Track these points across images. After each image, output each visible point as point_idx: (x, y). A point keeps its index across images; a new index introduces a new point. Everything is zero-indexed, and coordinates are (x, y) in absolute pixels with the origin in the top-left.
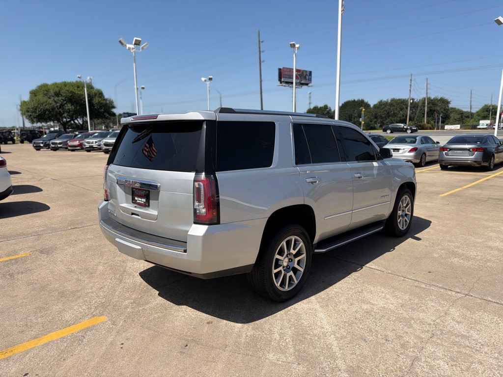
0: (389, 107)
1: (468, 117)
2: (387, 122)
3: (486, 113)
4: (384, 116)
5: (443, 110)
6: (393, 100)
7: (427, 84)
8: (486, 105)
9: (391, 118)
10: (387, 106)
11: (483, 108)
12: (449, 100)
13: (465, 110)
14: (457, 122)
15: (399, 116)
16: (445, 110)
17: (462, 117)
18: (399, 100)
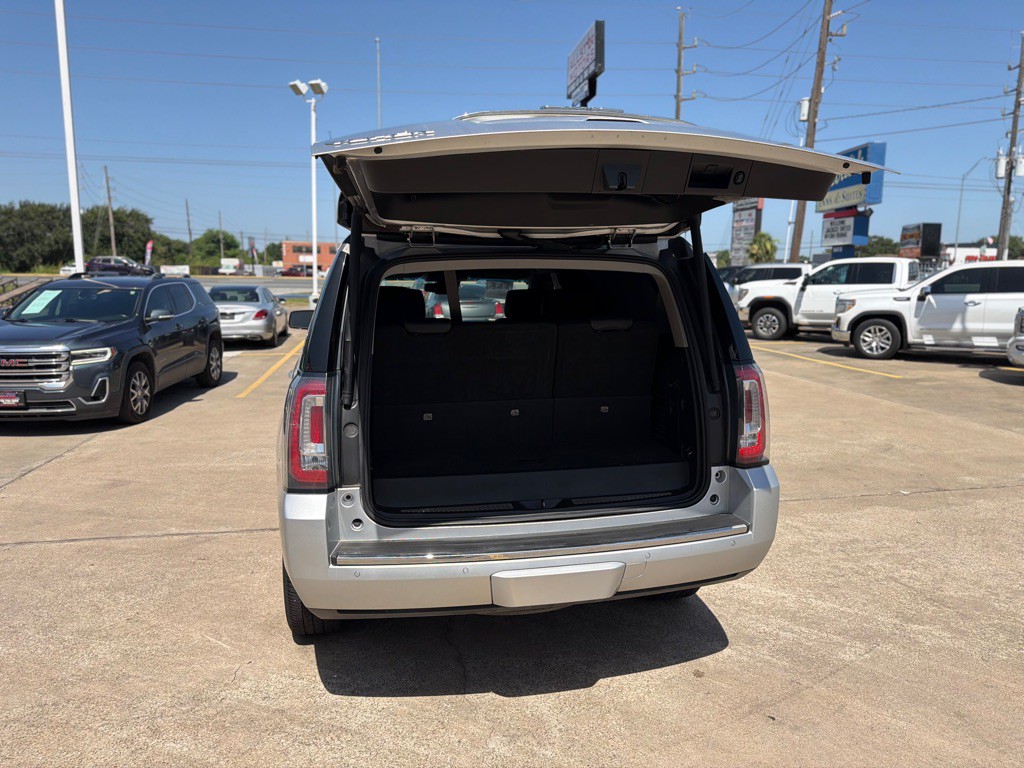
0: (19, 221)
1: (179, 251)
2: (18, 255)
3: (213, 245)
4: (8, 240)
5: (140, 235)
6: (24, 205)
7: (107, 178)
8: (210, 231)
9: (28, 245)
10: (15, 219)
11: (205, 235)
12: (150, 216)
13: (173, 237)
14: (163, 260)
15: (46, 242)
16: (144, 235)
17: (169, 250)
18: (42, 206)
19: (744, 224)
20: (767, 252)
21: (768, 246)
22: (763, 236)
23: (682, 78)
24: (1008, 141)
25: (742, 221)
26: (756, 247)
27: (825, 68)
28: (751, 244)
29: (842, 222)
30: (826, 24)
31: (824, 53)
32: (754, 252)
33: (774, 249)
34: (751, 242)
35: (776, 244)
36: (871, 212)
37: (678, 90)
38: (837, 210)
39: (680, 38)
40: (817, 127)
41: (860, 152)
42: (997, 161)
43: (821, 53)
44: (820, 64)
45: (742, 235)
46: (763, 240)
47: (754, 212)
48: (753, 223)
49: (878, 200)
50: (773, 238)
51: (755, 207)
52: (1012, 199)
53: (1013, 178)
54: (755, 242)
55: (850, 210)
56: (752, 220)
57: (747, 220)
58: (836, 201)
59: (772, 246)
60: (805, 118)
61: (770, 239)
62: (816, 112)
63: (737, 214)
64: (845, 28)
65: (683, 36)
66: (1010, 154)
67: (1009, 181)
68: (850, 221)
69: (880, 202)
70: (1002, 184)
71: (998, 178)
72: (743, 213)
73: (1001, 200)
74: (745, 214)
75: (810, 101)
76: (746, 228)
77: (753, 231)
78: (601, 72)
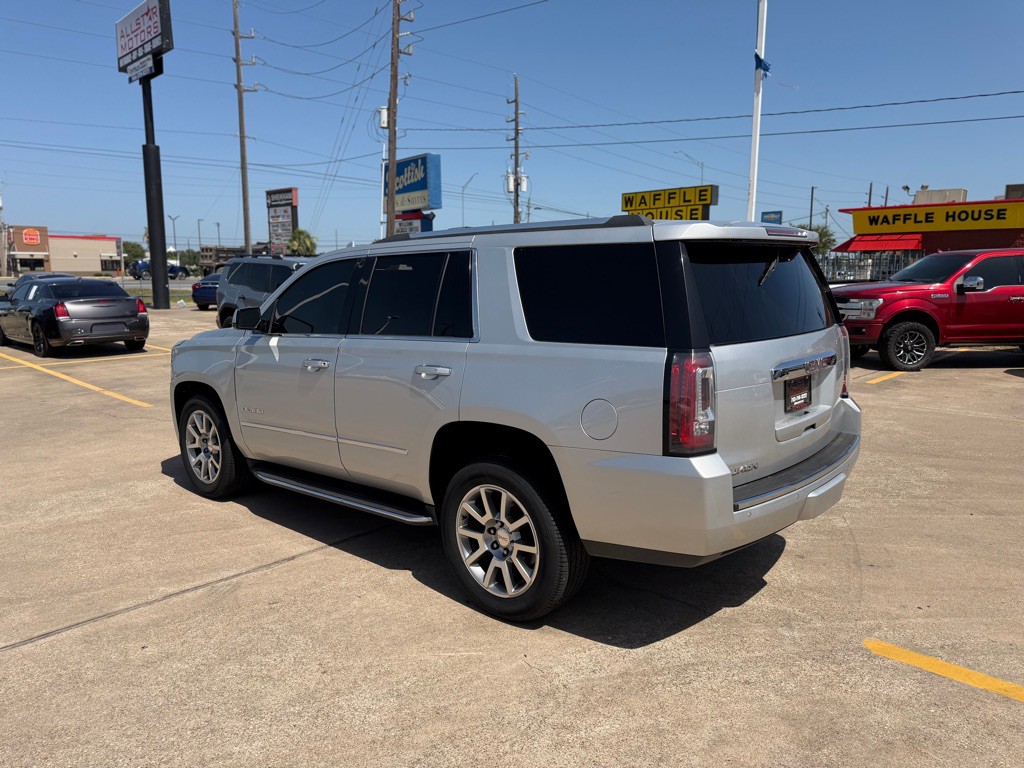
19: (280, 220)
20: (308, 249)
21: (308, 244)
22: (301, 233)
23: (242, 68)
24: (513, 162)
25: (278, 217)
26: (296, 243)
27: (399, 81)
28: (291, 241)
29: (410, 224)
30: (395, 42)
31: (396, 68)
32: (295, 248)
33: (314, 246)
34: (290, 238)
35: (315, 241)
36: (434, 216)
37: (239, 80)
38: (404, 212)
39: (236, 26)
40: (398, 135)
41: (420, 161)
42: (507, 179)
43: (394, 65)
44: (394, 77)
45: (280, 231)
46: (302, 237)
47: (289, 208)
48: (290, 220)
49: (439, 206)
50: (311, 236)
51: (290, 204)
52: (520, 210)
53: (520, 193)
54: (294, 239)
55: (415, 213)
56: (288, 216)
57: (283, 216)
58: (402, 204)
59: (311, 243)
60: (385, 125)
61: (308, 236)
62: (395, 121)
63: (272, 210)
64: (411, 48)
65: (239, 24)
66: (516, 173)
67: (517, 196)
68: (417, 223)
69: (440, 207)
70: (512, 196)
71: (509, 192)
72: (278, 209)
73: (513, 210)
74: (280, 210)
75: (388, 109)
76: (283, 225)
77: (291, 228)
78: (169, 50)
